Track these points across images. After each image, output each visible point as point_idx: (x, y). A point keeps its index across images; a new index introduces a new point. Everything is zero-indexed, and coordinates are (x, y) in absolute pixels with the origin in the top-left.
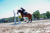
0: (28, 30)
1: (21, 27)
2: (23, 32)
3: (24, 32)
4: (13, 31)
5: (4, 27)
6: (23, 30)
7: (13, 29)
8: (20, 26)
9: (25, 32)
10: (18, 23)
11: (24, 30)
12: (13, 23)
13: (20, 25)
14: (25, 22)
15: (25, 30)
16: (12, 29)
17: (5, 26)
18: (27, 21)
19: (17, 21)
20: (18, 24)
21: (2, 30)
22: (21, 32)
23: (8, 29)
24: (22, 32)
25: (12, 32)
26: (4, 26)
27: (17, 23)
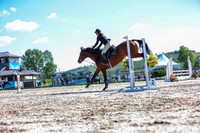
0: (184, 116)
1: (157, 101)
2: (164, 121)
3: (168, 121)
4: (126, 117)
5: (89, 103)
6: (164, 114)
7: (123, 108)
8: (151, 99)
9: (173, 121)
10: (142, 87)
11: (170, 114)
12: (124, 86)
13: (151, 96)
14: (172, 80)
15: (174, 114)
16: (121, 109)
17: (92, 95)
18: (179, 78)
19: (139, 77)
20: (142, 89)
21: (79, 112)
22: (156, 123)
23: (104, 111)
24: (160, 120)
25: (122, 121)
26: (85, 95)
27: (137, 84)
